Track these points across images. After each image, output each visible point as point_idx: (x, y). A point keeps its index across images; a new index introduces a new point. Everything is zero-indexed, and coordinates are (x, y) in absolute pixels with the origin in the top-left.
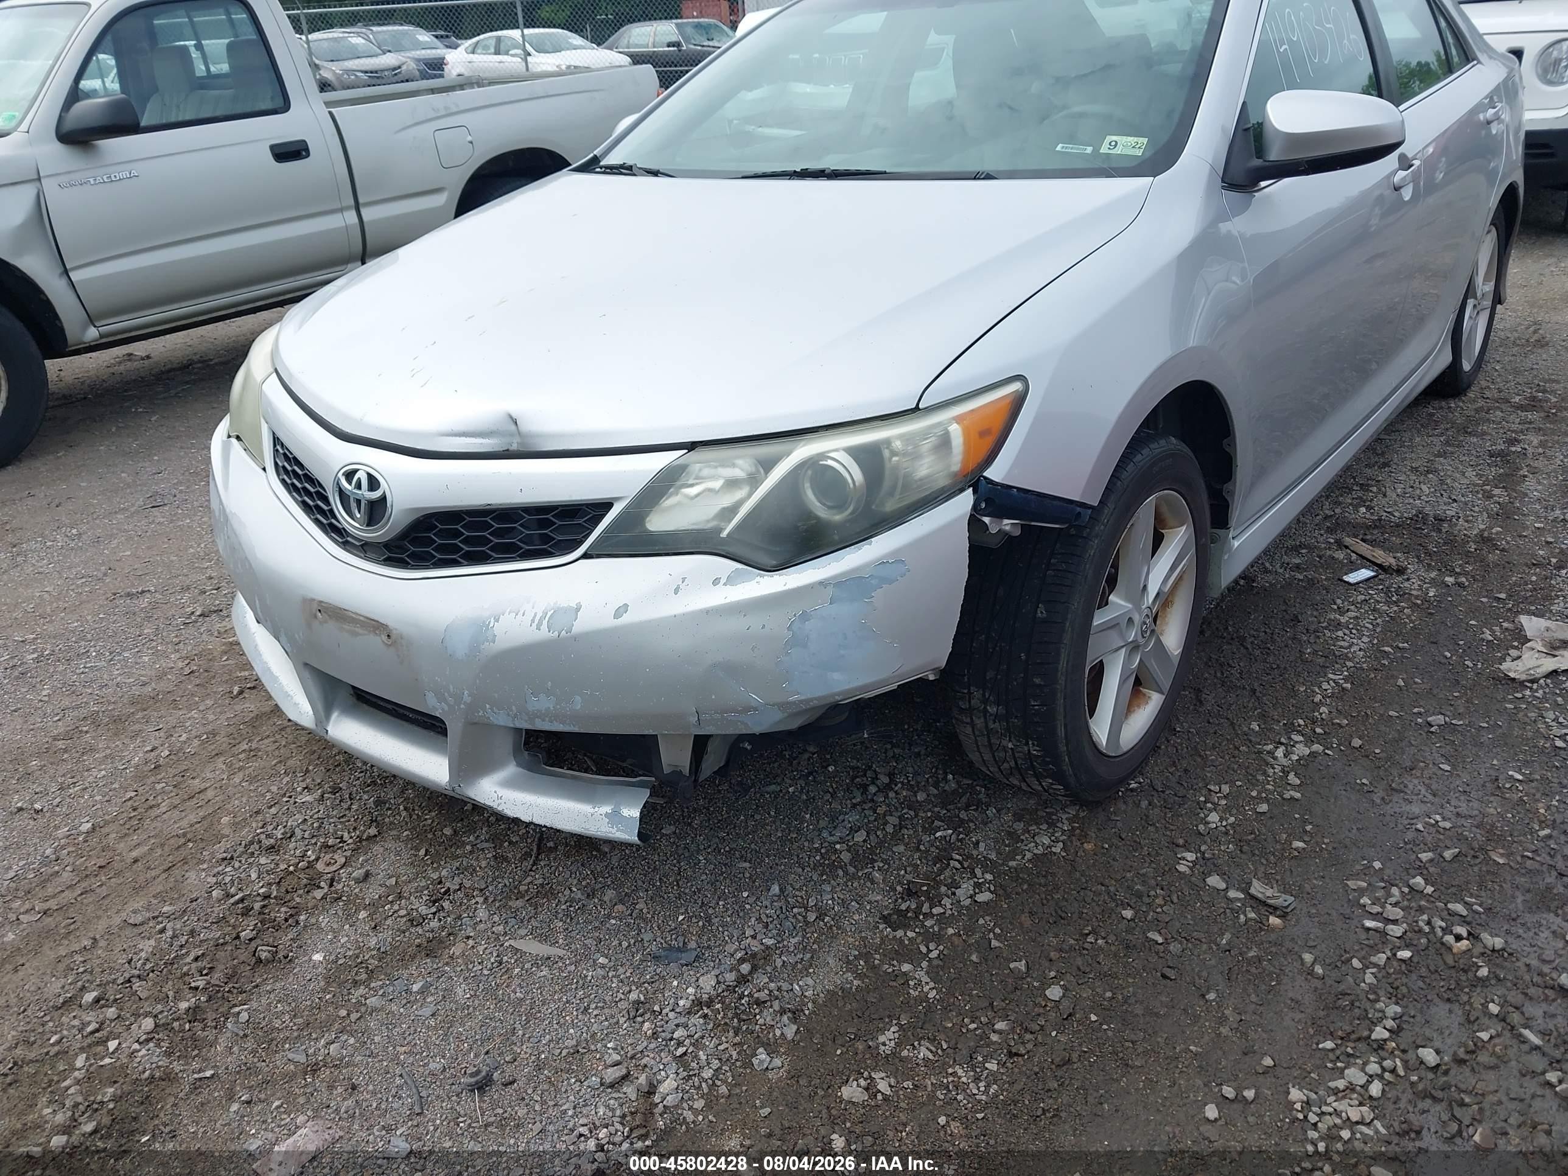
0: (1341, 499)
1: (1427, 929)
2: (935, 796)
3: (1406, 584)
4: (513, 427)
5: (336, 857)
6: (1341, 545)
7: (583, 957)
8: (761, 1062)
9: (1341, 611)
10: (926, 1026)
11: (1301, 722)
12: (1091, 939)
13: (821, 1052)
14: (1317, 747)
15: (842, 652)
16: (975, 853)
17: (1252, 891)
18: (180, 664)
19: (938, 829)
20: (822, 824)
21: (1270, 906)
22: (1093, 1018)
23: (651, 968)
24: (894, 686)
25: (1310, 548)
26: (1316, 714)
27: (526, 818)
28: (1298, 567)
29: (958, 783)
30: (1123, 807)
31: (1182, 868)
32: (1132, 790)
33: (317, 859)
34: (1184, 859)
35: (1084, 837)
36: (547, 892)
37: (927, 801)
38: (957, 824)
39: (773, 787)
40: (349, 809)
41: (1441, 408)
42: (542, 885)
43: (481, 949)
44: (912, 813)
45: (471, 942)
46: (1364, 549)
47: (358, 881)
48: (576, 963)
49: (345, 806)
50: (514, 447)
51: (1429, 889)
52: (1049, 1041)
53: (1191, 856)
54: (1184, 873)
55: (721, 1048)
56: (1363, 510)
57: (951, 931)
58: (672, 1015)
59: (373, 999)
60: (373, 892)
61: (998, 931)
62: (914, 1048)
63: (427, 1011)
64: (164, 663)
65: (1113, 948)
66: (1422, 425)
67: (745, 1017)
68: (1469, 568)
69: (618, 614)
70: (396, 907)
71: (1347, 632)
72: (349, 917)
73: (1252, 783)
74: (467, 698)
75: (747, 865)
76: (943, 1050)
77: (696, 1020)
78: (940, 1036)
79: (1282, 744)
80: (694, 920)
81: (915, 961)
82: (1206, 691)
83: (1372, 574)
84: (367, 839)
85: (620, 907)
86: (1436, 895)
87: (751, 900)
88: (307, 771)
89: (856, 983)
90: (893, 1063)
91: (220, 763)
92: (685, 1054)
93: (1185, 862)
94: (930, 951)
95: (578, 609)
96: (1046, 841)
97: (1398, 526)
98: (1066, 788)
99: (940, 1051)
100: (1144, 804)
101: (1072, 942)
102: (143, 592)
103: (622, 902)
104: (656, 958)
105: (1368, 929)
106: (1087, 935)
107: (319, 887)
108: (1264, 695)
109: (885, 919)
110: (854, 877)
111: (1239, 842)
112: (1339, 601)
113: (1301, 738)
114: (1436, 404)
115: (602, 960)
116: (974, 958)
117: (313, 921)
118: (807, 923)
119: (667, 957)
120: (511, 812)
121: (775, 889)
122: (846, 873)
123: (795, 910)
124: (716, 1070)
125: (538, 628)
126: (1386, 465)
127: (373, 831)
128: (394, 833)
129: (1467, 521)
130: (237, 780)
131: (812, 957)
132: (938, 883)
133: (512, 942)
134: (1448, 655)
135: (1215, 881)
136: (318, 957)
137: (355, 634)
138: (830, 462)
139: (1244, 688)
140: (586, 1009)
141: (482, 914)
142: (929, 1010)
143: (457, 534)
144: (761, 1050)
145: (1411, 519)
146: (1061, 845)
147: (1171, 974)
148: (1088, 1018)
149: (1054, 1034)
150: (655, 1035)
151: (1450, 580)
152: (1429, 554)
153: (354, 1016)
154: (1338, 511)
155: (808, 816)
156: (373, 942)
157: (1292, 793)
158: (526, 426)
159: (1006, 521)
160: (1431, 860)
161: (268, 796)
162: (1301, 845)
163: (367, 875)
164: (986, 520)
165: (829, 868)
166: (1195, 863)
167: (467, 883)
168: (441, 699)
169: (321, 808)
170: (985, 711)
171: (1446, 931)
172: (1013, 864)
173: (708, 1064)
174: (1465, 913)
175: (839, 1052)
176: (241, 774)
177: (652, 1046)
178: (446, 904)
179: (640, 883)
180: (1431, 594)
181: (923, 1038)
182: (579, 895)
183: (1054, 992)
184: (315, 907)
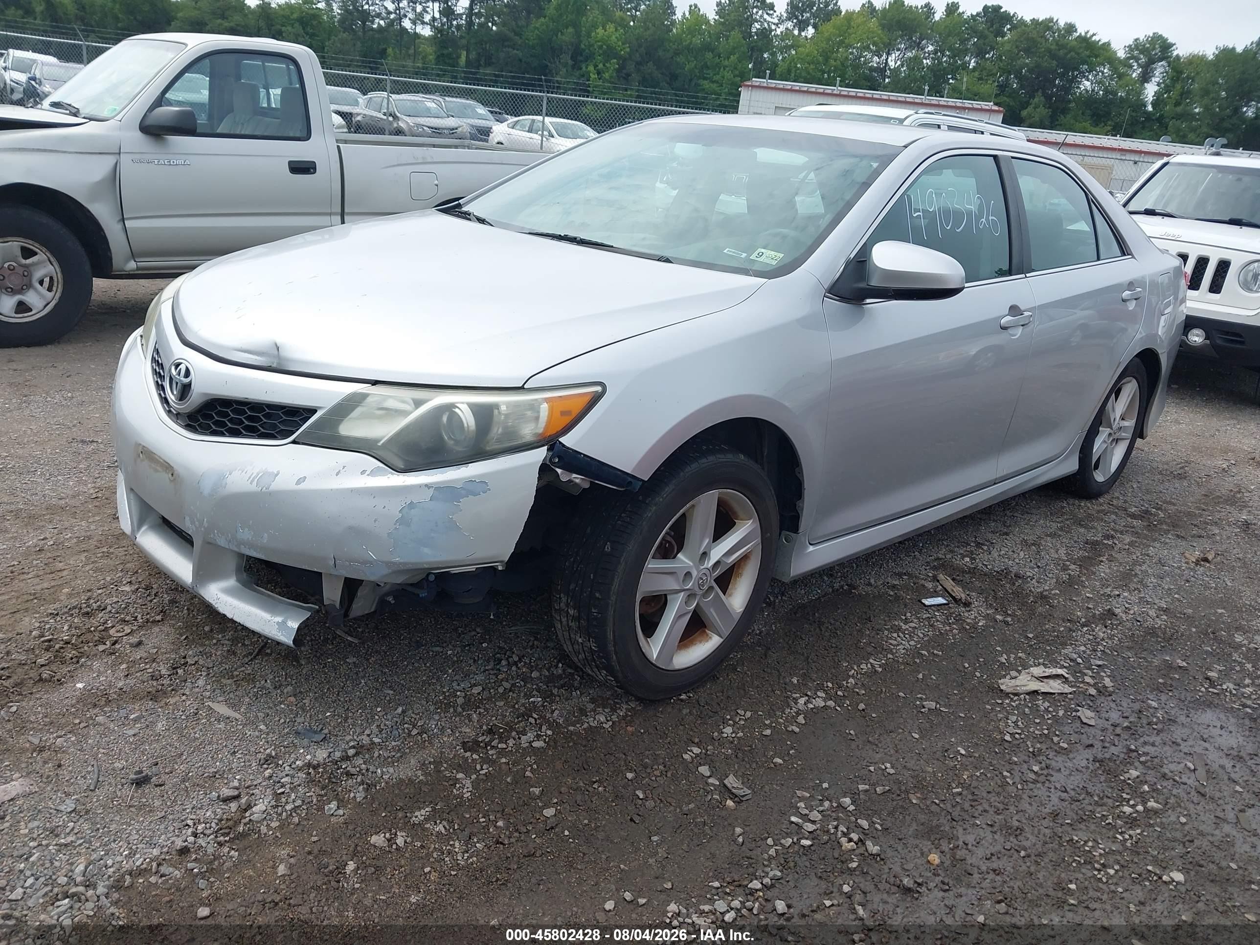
0: (956, 549)
1: (832, 831)
2: (545, 676)
3: (966, 614)
4: (276, 352)
5: (126, 628)
6: (935, 579)
7: (252, 723)
8: (330, 809)
9: (906, 621)
10: (452, 813)
11: (830, 685)
12: (595, 786)
13: (374, 812)
14: (831, 703)
15: (433, 535)
16: (548, 715)
17: (726, 782)
18: (92, 491)
19: (533, 696)
20: (457, 677)
21: (733, 794)
22: (567, 833)
23: (292, 738)
24: (472, 568)
25: (910, 575)
26: (844, 683)
27: (230, 616)
28: (894, 587)
29: (564, 670)
30: (670, 710)
31: (686, 756)
32: (682, 700)
33: (113, 627)
34: (691, 751)
35: (630, 723)
36: (251, 679)
37: (538, 678)
38: (548, 696)
39: (438, 649)
40: (151, 601)
41: (1073, 504)
42: (249, 674)
43: (188, 703)
44: (522, 683)
45: (184, 698)
46: (949, 584)
47: (132, 645)
48: (245, 725)
49: (149, 598)
50: (274, 365)
51: (852, 808)
52: (528, 840)
53: (696, 750)
54: (686, 760)
55: (308, 794)
56: (967, 559)
57: (504, 760)
58: (287, 768)
59: (101, 718)
60: (139, 654)
61: (535, 766)
62: (436, 823)
63: (132, 732)
64: (82, 488)
65: (607, 795)
66: (1051, 514)
67: (334, 780)
68: (1019, 613)
69: (299, 482)
70: (148, 666)
71: (901, 635)
72: (114, 666)
73: (771, 714)
74: (206, 524)
75: (392, 692)
76: (454, 829)
77: (302, 775)
78: (457, 821)
79: (807, 695)
80: (336, 717)
81: (468, 775)
82: (773, 650)
83: (945, 602)
84: (152, 622)
85: (292, 699)
86: (854, 813)
87: (380, 714)
88: (137, 572)
89: (421, 778)
90: (416, 830)
91: (83, 557)
92: (283, 793)
93: (690, 753)
94: (482, 769)
95: (277, 475)
96: (603, 719)
97: (985, 575)
98: (617, 681)
99: (451, 830)
100: (685, 711)
101: (582, 784)
102: (93, 441)
103: (295, 696)
104: (297, 733)
105: (793, 822)
106: (595, 782)
107: (105, 644)
108: (814, 662)
109: (464, 744)
110: (460, 714)
111: (737, 749)
112: (909, 615)
113: (824, 695)
114: (1071, 501)
115: (262, 727)
116: (509, 780)
117: (89, 663)
118: (409, 735)
119: (304, 734)
120: (222, 609)
121: (400, 710)
122: (455, 711)
123: (406, 726)
124: (296, 807)
125: (251, 483)
126: (1007, 534)
127: (159, 618)
128: (173, 622)
129: (1038, 582)
130: (87, 568)
131: (401, 756)
132: (512, 729)
133: (210, 704)
134: (967, 665)
135: (704, 770)
136: (80, 685)
137: (156, 471)
138: (457, 410)
139: (803, 654)
140: (234, 752)
141: (201, 682)
142: (460, 805)
143: (226, 415)
144: (335, 803)
145: (998, 572)
146: (610, 723)
147: (637, 819)
148: (563, 832)
149: (534, 836)
150: (270, 777)
151: (999, 617)
152: (995, 598)
153: (82, 725)
154: (949, 556)
155: (450, 671)
156: (120, 684)
157: (794, 728)
158: (284, 353)
159: (574, 475)
160: (866, 791)
161: (102, 582)
162: (779, 761)
163: (140, 643)
164: (559, 471)
165: (445, 706)
166: (697, 755)
167: (201, 662)
168: (193, 523)
169: (133, 597)
170: (567, 612)
171: (845, 834)
172: (571, 728)
173: (294, 801)
174: (866, 827)
175: (384, 814)
176: (91, 566)
177: (264, 783)
178: (180, 671)
179: (313, 687)
180: (980, 624)
181: (445, 820)
182: (269, 686)
183: (549, 812)
184: (95, 655)
